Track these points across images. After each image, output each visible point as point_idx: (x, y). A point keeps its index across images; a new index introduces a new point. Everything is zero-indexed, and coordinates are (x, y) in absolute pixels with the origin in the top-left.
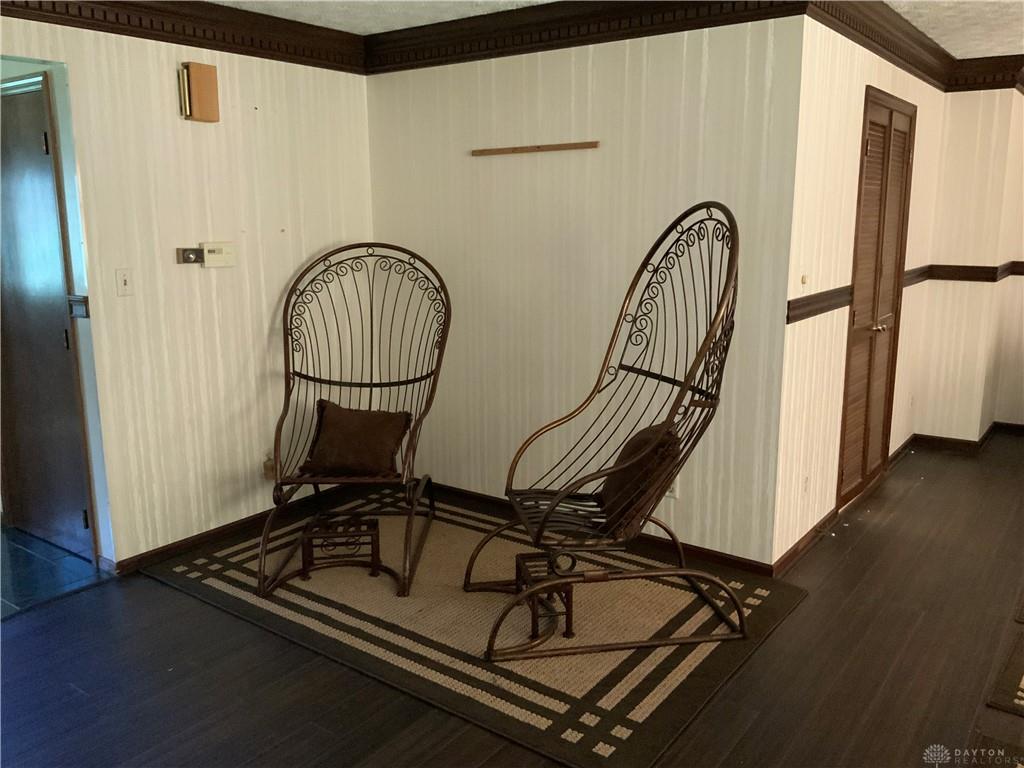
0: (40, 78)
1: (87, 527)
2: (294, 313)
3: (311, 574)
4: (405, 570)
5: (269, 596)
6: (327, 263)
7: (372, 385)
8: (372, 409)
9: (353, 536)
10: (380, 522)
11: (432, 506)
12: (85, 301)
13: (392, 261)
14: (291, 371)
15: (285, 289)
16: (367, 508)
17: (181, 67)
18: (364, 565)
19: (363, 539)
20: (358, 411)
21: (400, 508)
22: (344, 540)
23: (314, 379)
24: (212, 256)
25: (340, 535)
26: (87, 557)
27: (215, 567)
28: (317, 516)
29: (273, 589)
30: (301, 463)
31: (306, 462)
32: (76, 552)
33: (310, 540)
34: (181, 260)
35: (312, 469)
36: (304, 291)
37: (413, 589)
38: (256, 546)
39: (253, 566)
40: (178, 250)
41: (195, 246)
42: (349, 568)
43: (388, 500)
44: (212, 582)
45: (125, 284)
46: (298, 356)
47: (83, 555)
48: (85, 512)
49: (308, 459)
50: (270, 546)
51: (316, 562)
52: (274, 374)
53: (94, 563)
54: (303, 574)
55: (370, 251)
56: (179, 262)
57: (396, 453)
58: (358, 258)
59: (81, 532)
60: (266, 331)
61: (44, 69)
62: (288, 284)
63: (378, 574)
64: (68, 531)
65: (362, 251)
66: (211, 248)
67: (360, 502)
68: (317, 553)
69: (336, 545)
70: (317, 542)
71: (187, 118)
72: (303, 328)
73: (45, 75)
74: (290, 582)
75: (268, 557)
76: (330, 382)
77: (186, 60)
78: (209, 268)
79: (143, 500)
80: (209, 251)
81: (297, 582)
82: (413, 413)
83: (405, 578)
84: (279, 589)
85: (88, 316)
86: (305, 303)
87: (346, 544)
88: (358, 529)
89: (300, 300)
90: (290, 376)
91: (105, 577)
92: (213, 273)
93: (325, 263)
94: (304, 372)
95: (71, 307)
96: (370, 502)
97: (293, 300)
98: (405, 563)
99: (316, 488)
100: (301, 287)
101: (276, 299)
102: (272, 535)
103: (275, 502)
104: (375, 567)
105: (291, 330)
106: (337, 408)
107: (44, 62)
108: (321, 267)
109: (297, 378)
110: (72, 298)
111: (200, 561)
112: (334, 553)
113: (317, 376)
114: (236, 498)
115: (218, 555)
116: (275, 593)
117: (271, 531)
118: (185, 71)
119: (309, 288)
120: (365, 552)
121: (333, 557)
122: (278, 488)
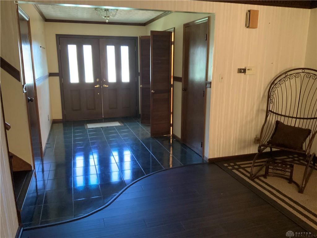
0: (207, 18)
1: (202, 147)
2: (272, 91)
3: (267, 177)
4: (302, 184)
5: (253, 180)
6: (286, 74)
7: (296, 118)
8: (295, 126)
9: (284, 168)
10: (294, 166)
11: (314, 164)
12: (210, 83)
13: (311, 75)
14: (269, 110)
15: (270, 83)
16: (288, 160)
17: (248, 12)
18: (286, 179)
19: (287, 170)
20: (290, 126)
21: (301, 162)
22: (281, 169)
23: (276, 114)
24: (249, 71)
25: (279, 167)
26: (200, 155)
27: (236, 167)
28: (270, 159)
29: (255, 179)
30: (268, 140)
31: (270, 140)
32: (198, 153)
33: (268, 166)
34: (239, 72)
35: (271, 143)
36: (276, 84)
37: (305, 192)
38: (251, 163)
39: (249, 170)
40: (238, 69)
41: (243, 68)
42: (280, 178)
43: (296, 159)
44: (235, 171)
45: (222, 79)
46: (271, 105)
47: (199, 154)
48: (202, 143)
49: (271, 139)
50: (256, 164)
51: (269, 173)
52: (262, 110)
53: (202, 157)
54: (265, 176)
55: (303, 71)
56: (238, 73)
57: (304, 143)
58: (298, 73)
59: (200, 148)
60: (262, 96)
61: (209, 16)
62: (271, 81)
63: (291, 183)
64: (196, 147)
65: (301, 71)
66: (249, 69)
67: (285, 157)
68: (270, 171)
69: (277, 170)
70: (270, 167)
71: (247, 27)
72: (275, 96)
73: (209, 17)
74: (260, 178)
75: (254, 168)
76: (281, 115)
77: (249, 9)
78: (247, 75)
79: (218, 142)
80: (248, 70)
81: (262, 178)
82: (312, 130)
83: (302, 187)
84: (256, 179)
85: (210, 87)
86: (276, 88)
87: (281, 170)
88: (286, 166)
89: (275, 86)
90: (268, 111)
91: (205, 162)
92: (248, 76)
93: (285, 75)
94: (273, 111)
95: (206, 84)
96: (290, 158)
97: (272, 87)
98: (303, 182)
99: (271, 149)
100: (276, 82)
101: (267, 85)
102: (256, 161)
103: (258, 151)
104: (290, 180)
105: (270, 96)
106: (283, 124)
107: (209, 13)
108: (284, 76)
109: (270, 112)
110: (207, 82)
111: (232, 164)
112: (276, 172)
113: (277, 112)
114: (244, 147)
115: (238, 163)
116: (255, 180)
117: (256, 160)
118: (249, 13)
119: (278, 83)
120: (287, 175)
121: (276, 173)
122: (260, 147)
